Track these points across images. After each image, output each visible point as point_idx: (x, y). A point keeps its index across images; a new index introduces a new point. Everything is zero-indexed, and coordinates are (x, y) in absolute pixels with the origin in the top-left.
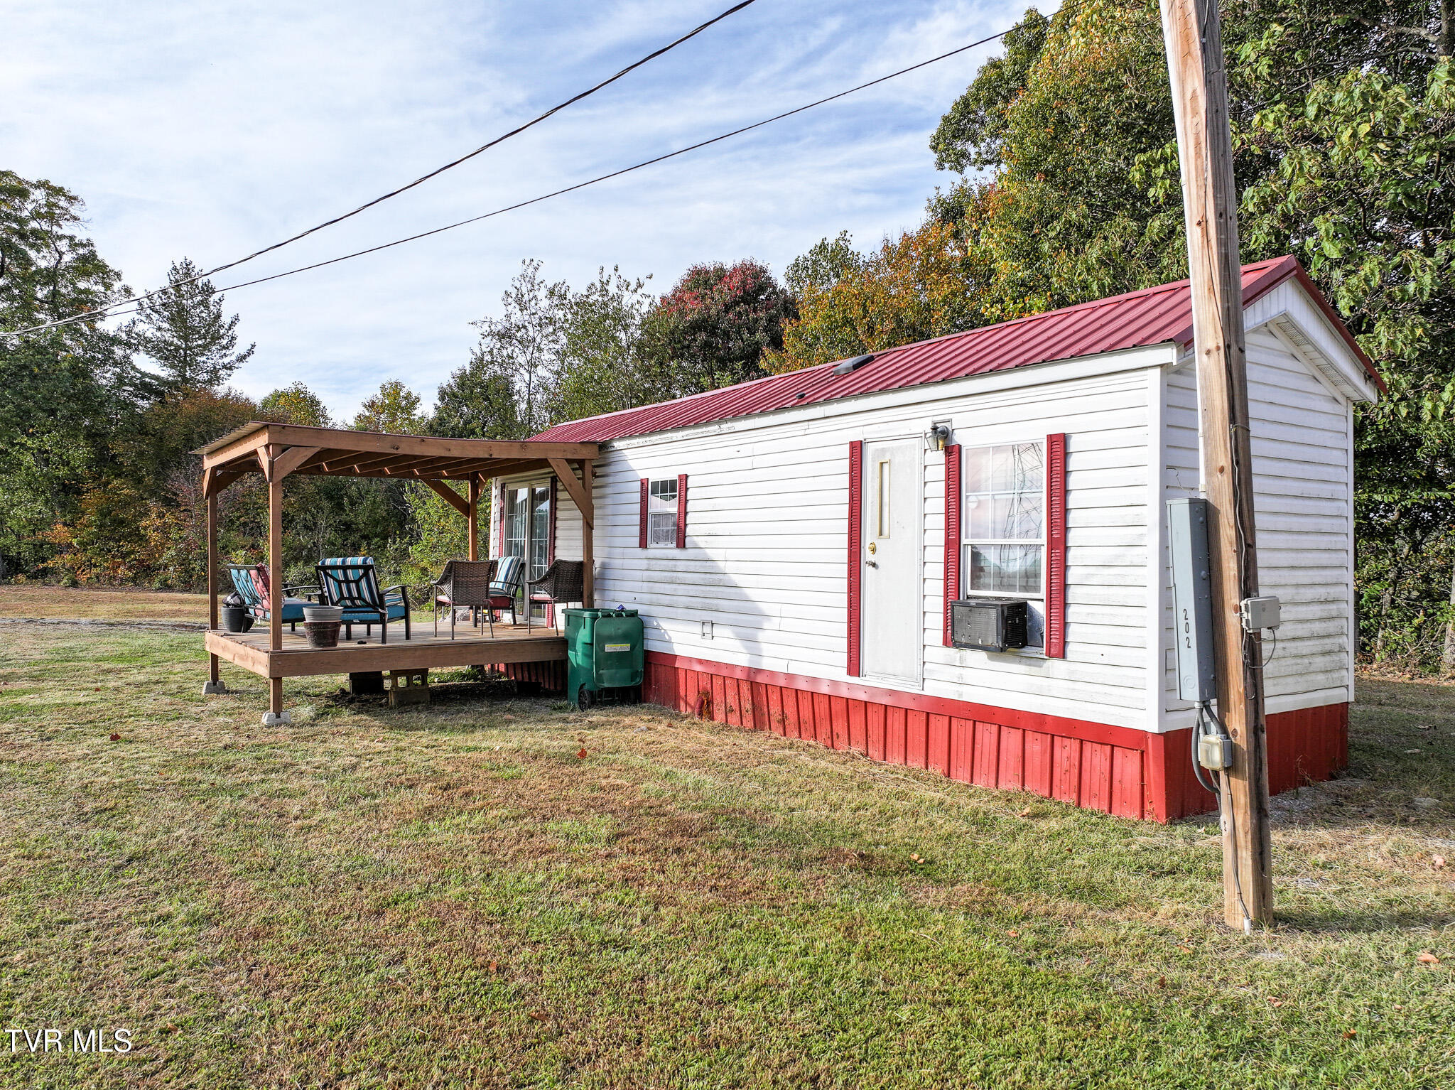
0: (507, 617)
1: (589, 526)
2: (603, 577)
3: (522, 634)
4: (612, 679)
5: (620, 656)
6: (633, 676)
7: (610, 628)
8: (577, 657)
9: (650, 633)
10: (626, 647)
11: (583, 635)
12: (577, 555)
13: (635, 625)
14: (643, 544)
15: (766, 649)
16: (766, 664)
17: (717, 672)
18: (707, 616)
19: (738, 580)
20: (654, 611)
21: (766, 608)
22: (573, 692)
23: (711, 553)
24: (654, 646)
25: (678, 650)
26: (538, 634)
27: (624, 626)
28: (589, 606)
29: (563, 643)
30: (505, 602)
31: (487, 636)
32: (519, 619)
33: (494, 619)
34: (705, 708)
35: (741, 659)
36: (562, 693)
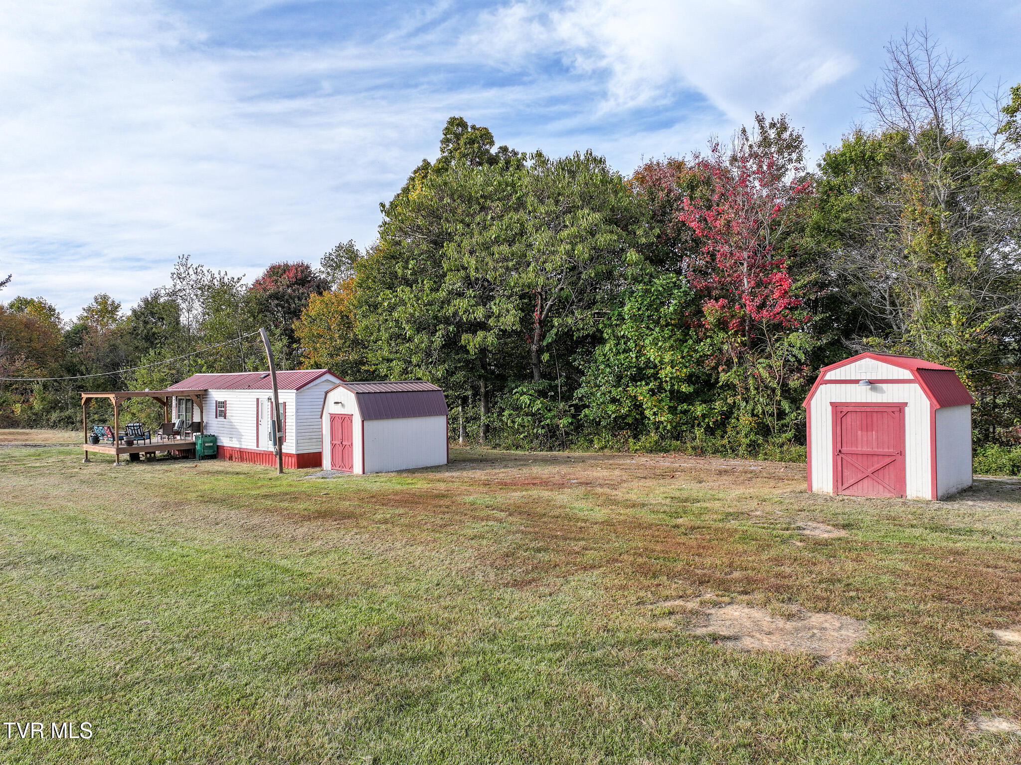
0: (178, 437)
1: (202, 412)
2: (206, 426)
3: (183, 442)
4: (207, 453)
5: (210, 447)
6: (214, 452)
7: (207, 439)
8: (198, 447)
9: (218, 441)
10: (212, 444)
11: (200, 442)
12: (199, 421)
13: (214, 439)
14: (216, 417)
15: (243, 443)
16: (243, 447)
17: (233, 449)
18: (231, 436)
19: (238, 427)
20: (219, 435)
21: (243, 434)
22: (197, 457)
23: (232, 421)
24: (219, 444)
25: (225, 445)
26: (187, 442)
27: (212, 438)
28: (202, 434)
29: (194, 444)
30: (178, 433)
31: (173, 443)
32: (182, 438)
33: (175, 438)
34: (231, 458)
35: (238, 446)
36: (195, 458)
